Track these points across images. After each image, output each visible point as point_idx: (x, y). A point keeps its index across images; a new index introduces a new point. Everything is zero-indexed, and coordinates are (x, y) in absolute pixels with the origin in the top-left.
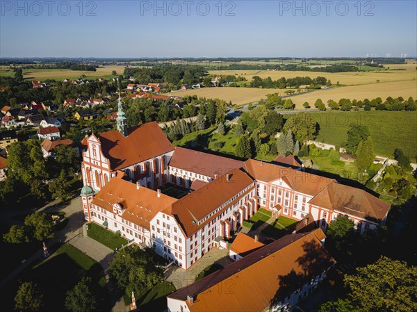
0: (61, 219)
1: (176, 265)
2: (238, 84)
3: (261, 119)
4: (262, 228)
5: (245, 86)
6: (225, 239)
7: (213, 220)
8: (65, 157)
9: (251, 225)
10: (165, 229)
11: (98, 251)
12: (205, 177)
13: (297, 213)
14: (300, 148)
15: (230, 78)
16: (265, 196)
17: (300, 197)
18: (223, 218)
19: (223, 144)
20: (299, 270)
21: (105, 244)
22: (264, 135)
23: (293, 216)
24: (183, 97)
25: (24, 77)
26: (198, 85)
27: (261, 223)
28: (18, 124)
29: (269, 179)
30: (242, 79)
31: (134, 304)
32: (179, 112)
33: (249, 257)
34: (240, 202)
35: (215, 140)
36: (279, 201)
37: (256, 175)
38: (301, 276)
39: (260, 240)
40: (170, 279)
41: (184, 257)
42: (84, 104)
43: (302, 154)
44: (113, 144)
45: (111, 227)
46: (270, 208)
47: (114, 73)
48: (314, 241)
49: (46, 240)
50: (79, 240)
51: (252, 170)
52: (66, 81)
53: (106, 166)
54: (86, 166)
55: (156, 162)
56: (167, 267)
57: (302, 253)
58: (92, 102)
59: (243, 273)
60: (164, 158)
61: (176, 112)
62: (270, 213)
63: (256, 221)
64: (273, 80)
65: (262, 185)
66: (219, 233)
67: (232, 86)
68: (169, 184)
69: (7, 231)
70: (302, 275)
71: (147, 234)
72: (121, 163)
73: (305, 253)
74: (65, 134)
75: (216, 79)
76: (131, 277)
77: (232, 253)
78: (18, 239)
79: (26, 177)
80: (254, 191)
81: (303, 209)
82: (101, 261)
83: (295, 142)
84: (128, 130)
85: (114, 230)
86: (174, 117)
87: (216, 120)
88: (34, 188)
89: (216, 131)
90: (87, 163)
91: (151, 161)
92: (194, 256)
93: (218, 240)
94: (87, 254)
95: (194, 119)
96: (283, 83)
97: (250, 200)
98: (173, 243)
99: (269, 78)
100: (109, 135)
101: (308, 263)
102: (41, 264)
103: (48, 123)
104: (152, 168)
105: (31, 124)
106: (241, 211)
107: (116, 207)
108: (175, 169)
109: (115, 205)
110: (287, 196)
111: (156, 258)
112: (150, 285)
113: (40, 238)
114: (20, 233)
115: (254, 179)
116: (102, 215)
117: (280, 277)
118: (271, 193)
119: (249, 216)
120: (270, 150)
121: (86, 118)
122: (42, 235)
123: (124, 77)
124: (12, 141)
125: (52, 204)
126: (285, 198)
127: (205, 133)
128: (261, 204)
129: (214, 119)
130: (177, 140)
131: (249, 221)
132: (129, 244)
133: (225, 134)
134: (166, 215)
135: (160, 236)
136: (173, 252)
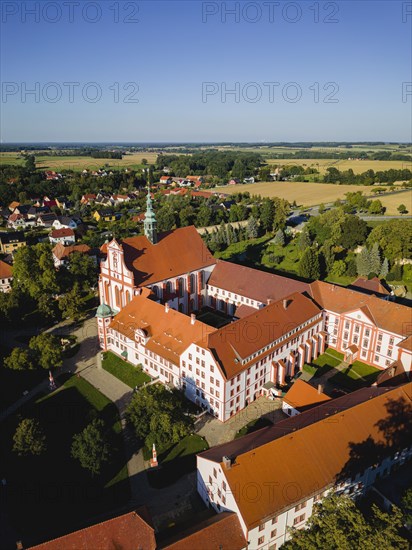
0: (71, 344)
1: (211, 415)
2: (307, 177)
3: (336, 227)
4: (328, 375)
5: (316, 181)
6: (278, 387)
7: (263, 360)
8: (80, 267)
9: (314, 370)
10: (200, 367)
11: (113, 389)
12: (255, 302)
13: (381, 358)
14: (389, 270)
15: (297, 170)
16: (335, 333)
17: (386, 337)
18: (277, 359)
19: (281, 259)
20: (379, 437)
21: (122, 380)
22: (339, 249)
23: (375, 362)
24: (231, 194)
25: (37, 166)
26: (252, 178)
27: (328, 368)
28: (27, 224)
29: (343, 309)
30: (313, 172)
31: (155, 459)
32: (224, 214)
33: (309, 414)
34: (300, 338)
35: (270, 252)
36: (356, 340)
37: (324, 303)
38: (381, 446)
39: (325, 392)
40: (202, 432)
41: (221, 405)
42: (105, 201)
43: (391, 277)
44: (140, 253)
45: (131, 359)
46: (342, 349)
47: (145, 162)
48: (402, 399)
49: (53, 369)
50: (92, 372)
51: (319, 295)
52: (85, 171)
53: (129, 280)
54: (104, 279)
55: (191, 278)
56: (198, 417)
57: (384, 415)
58: (115, 199)
59: (299, 435)
60: (202, 275)
61: (221, 214)
62: (342, 355)
63: (322, 365)
64: (355, 173)
65: (332, 317)
66: (270, 378)
67: (299, 180)
68: (206, 309)
69: (8, 355)
70: (383, 445)
71: (176, 371)
72: (147, 278)
73: (389, 415)
74: (81, 238)
75: (277, 170)
76: (153, 424)
77: (286, 406)
78: (21, 364)
79: (33, 290)
80: (321, 324)
81: (390, 353)
82: (118, 401)
83: (382, 260)
84: (158, 236)
85: (135, 362)
86: (218, 220)
87: (274, 225)
88: (42, 304)
89: (273, 241)
90: (105, 276)
91: (185, 277)
92: (235, 405)
93: (268, 386)
94: (101, 390)
95: (245, 224)
96: (370, 178)
97: (315, 337)
98: (208, 386)
99: (351, 171)
100: (134, 241)
101: (393, 430)
102: (45, 397)
103: (62, 223)
104: (186, 287)
105: (42, 224)
106: (301, 351)
107: (139, 333)
108: (215, 289)
109: (137, 331)
110: (367, 334)
111: (185, 403)
112: (176, 437)
113: (45, 365)
114: (23, 357)
115: (321, 308)
116: (121, 342)
117: (352, 445)
118: (344, 329)
119: (312, 358)
120: (347, 269)
121: (107, 219)
122: (49, 362)
123: (156, 167)
124: (20, 245)
125: (62, 324)
126: (364, 336)
127: (258, 242)
128: (331, 344)
129: (271, 224)
130: (221, 251)
131: (311, 365)
132: (152, 383)
133: (284, 246)
134: (201, 349)
135: (192, 374)
136: (207, 397)
